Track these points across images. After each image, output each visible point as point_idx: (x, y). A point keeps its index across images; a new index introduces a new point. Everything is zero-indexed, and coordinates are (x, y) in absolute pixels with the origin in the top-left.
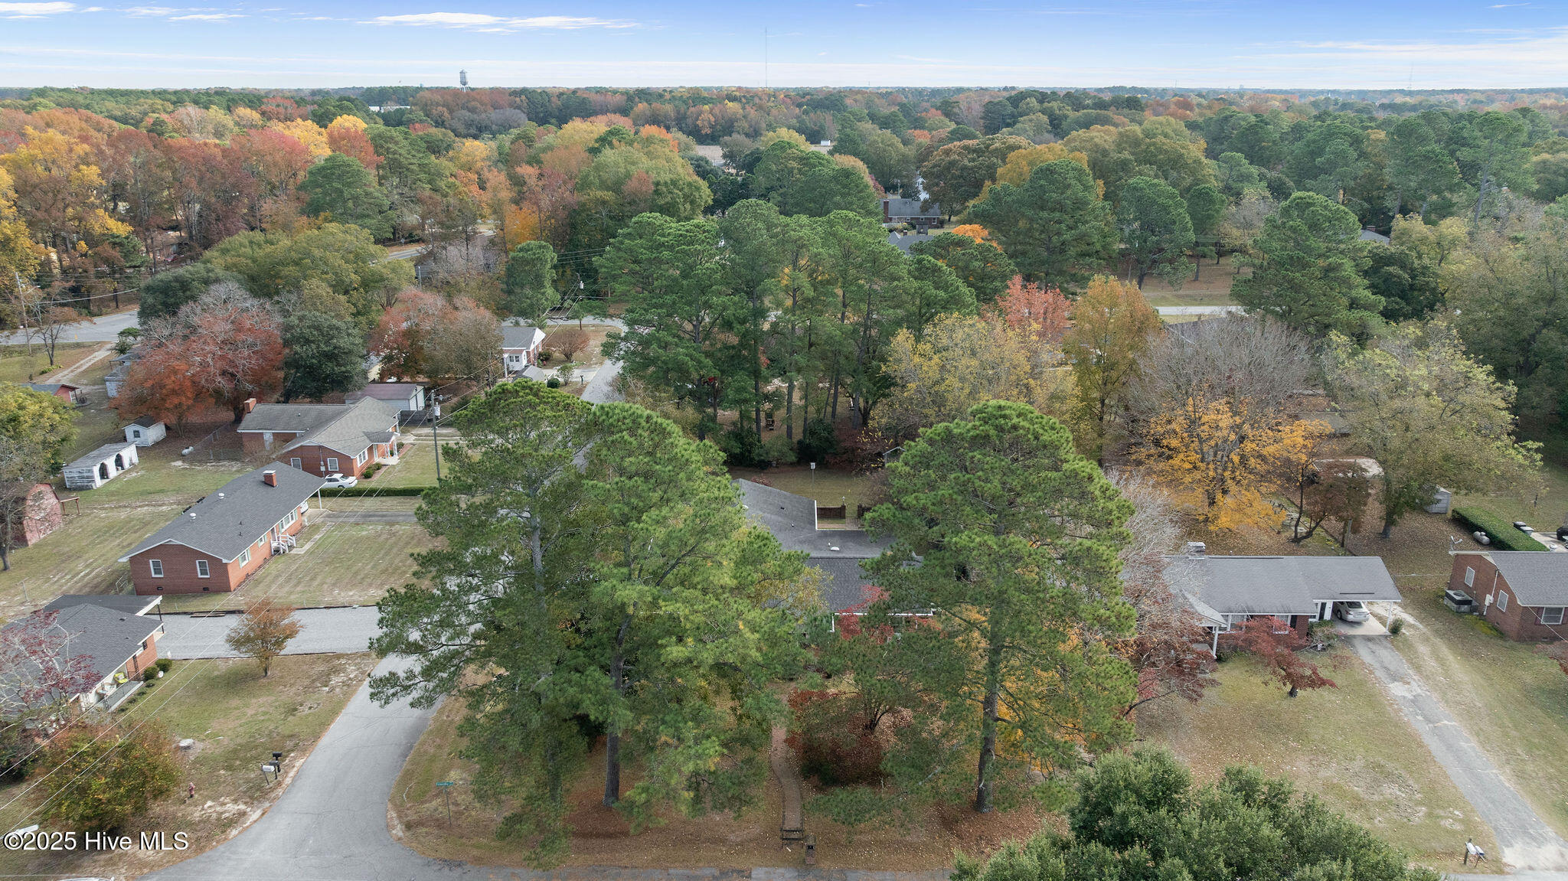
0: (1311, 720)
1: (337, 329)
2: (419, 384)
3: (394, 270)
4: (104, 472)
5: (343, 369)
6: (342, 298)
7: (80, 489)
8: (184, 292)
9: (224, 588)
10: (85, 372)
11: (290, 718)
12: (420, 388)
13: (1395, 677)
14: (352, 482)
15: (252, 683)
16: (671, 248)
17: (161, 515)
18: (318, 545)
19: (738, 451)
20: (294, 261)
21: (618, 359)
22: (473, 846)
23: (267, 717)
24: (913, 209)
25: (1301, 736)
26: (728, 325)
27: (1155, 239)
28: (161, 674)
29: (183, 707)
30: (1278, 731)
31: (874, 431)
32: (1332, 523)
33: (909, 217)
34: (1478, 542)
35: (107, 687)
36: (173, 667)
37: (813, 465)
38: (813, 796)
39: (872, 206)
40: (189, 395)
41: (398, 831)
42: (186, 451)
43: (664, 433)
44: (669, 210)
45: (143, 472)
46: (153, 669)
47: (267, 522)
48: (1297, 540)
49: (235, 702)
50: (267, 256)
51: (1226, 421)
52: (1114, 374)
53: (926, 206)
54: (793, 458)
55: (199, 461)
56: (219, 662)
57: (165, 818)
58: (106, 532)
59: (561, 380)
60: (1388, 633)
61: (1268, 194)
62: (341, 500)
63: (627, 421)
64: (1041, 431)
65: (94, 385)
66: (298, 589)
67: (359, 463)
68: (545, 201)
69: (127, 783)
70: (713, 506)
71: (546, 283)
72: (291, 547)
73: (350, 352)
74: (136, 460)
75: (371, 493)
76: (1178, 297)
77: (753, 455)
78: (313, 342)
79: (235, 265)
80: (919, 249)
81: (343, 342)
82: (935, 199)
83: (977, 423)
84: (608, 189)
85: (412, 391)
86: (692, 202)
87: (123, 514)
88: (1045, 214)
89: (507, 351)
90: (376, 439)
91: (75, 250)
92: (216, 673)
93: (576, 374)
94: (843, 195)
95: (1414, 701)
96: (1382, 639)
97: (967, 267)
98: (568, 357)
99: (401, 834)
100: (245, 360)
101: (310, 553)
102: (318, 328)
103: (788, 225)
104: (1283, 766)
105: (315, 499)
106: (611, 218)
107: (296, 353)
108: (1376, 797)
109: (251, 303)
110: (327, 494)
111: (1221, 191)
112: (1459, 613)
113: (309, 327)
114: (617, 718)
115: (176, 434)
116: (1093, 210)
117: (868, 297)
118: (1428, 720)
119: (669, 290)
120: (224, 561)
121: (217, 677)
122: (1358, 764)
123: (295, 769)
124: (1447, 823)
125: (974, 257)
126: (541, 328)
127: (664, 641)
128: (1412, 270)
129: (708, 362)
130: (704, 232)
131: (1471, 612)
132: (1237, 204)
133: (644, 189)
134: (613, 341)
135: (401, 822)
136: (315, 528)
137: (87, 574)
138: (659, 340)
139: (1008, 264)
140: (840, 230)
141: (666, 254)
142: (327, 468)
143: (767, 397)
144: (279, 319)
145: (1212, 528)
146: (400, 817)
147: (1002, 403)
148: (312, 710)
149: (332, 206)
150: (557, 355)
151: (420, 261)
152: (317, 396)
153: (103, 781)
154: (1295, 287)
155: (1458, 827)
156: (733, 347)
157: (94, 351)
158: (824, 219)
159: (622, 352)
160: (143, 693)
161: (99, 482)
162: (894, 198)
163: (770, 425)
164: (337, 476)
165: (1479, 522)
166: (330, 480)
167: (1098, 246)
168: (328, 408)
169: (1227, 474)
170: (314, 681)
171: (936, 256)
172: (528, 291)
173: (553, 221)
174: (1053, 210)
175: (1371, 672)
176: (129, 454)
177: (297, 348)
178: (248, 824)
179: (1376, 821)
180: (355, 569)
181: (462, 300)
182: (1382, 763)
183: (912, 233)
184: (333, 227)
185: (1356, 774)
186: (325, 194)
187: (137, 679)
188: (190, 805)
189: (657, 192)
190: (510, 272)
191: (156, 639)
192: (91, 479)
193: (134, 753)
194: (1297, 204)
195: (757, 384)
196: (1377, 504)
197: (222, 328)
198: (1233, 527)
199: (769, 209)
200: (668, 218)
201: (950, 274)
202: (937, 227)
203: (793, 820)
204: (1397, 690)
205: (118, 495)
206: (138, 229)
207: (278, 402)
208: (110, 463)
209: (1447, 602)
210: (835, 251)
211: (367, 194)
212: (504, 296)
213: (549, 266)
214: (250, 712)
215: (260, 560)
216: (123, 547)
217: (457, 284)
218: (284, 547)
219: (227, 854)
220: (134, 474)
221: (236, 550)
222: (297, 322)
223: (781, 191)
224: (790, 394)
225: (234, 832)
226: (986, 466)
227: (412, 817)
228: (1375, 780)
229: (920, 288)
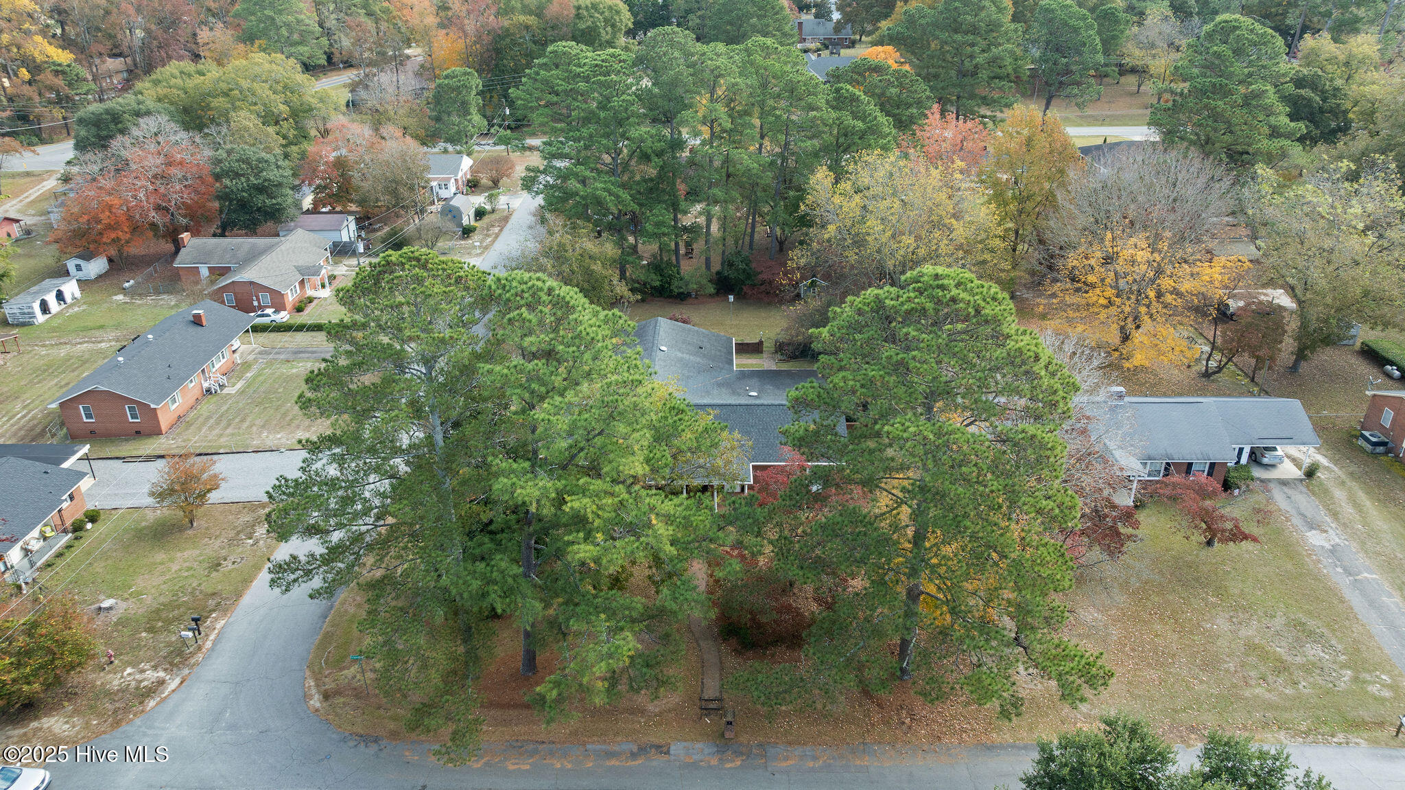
0: (1230, 572)
1: (266, 161)
2: (350, 213)
3: (321, 100)
4: (45, 308)
5: (274, 201)
6: (271, 130)
7: (23, 325)
8: (116, 124)
9: (156, 432)
10: (32, 202)
11: (214, 574)
12: (351, 218)
13: (1312, 525)
14: (283, 317)
15: (178, 535)
16: (587, 79)
17: (100, 352)
18: (249, 385)
19: (657, 283)
20: (223, 93)
21: (537, 193)
22: (391, 718)
23: (191, 572)
24: (826, 29)
25: (1220, 591)
26: (646, 157)
27: (1064, 60)
28: (89, 526)
29: (110, 562)
30: (1197, 585)
31: (793, 271)
32: (1246, 360)
33: (822, 37)
34: (1389, 376)
35: (33, 542)
36: (102, 517)
37: (731, 298)
38: (731, 661)
39: (787, 28)
40: (126, 229)
41: (316, 702)
42: (127, 285)
43: (568, 308)
44: (588, 37)
45: (84, 307)
46: (81, 521)
47: (198, 363)
48: (1207, 375)
49: (160, 556)
50: (196, 87)
51: (1142, 256)
52: (1029, 205)
53: (838, 27)
54: (711, 289)
55: (140, 295)
56: (147, 511)
57: (84, 687)
58: (45, 371)
59: (488, 207)
60: (1303, 477)
61: (1170, 13)
62: (273, 335)
63: (526, 295)
64: (983, 304)
65: (41, 216)
66: (229, 431)
67: (291, 298)
68: (470, 26)
69: (36, 661)
70: (622, 391)
71: (471, 110)
72: (222, 386)
73: (280, 185)
74: (78, 294)
75: (300, 328)
76: (1081, 117)
77: (673, 287)
78: (243, 175)
79: (166, 96)
80: (835, 77)
81: (272, 174)
82: (848, 19)
83: (912, 295)
84: (531, 13)
85: (343, 222)
86: (613, 26)
87: (63, 352)
88: (958, 37)
89: (435, 179)
90: (306, 274)
91: (18, 77)
92: (144, 524)
93: (502, 201)
94: (760, 17)
95: (1334, 551)
96: (1296, 482)
97: (883, 94)
98: (496, 183)
99: (318, 705)
100: (177, 193)
101: (242, 392)
102: (247, 161)
103: (704, 54)
104: (1203, 624)
105: (247, 334)
106: (535, 42)
107: (226, 187)
108: (1299, 659)
109: (183, 135)
110: (256, 329)
111: (1126, 11)
112: (1374, 455)
113: (238, 161)
114: (525, 611)
115: (119, 265)
116: (1006, 33)
117: (786, 127)
118: (1348, 572)
119: (586, 121)
120: (153, 406)
121: (145, 528)
122: (1279, 622)
123: (216, 631)
124: (1374, 689)
125: (890, 83)
126: (469, 154)
127: (570, 538)
128: (1323, 92)
129: (625, 195)
130: (620, 61)
131: (1386, 453)
132: (1140, 24)
133: (565, 12)
134: (532, 174)
135: (319, 692)
136: (246, 366)
137: (24, 416)
138: (576, 175)
139: (923, 89)
140: (758, 58)
141: (582, 85)
142: (259, 303)
143: (685, 229)
144: (208, 153)
145: (1127, 365)
146: (317, 686)
147: (940, 270)
148: (236, 566)
149: (265, 33)
150: (485, 181)
151: (353, 88)
152: (252, 228)
153: (7, 661)
154: (1216, 116)
155: (1387, 694)
156: (651, 180)
157: (43, 180)
158: (742, 47)
159: (541, 186)
160: (71, 547)
161: (40, 318)
162: (807, 17)
163: (689, 253)
164: (269, 311)
165: (1390, 356)
166: (263, 316)
167: (1010, 69)
168: (260, 242)
169: (1143, 309)
170: (238, 533)
171: (852, 82)
172: (456, 119)
173: (478, 46)
174: (966, 33)
175: (1288, 520)
176: (71, 288)
177: (227, 182)
178: (166, 693)
179: (1301, 687)
180: (283, 410)
181: (389, 130)
182: (1303, 620)
183: (825, 53)
184: (259, 57)
185: (1278, 633)
186: (260, 21)
187: (65, 531)
188: (109, 672)
189: (578, 16)
190: (438, 99)
191: (83, 489)
192: (32, 315)
193: (39, 631)
194: (1222, 28)
195: (675, 216)
196: (1291, 341)
197: (154, 162)
198: (1147, 364)
199: (686, 37)
200: (584, 48)
201: (869, 103)
202: (848, 47)
203: (711, 691)
204: (1315, 539)
205: (60, 331)
206: (80, 56)
207: (215, 235)
208: (51, 299)
209: (1361, 442)
210: (753, 81)
211: (298, 22)
212: (432, 123)
213: (474, 92)
214: (175, 567)
215: (192, 401)
216: (61, 387)
217: (386, 111)
218: (216, 387)
219: (143, 729)
220: (76, 309)
221: (164, 395)
222: (225, 155)
223: (699, 13)
224: (708, 226)
225: (152, 703)
226: (922, 345)
227: (330, 685)
228: (1297, 639)
229: (838, 119)
